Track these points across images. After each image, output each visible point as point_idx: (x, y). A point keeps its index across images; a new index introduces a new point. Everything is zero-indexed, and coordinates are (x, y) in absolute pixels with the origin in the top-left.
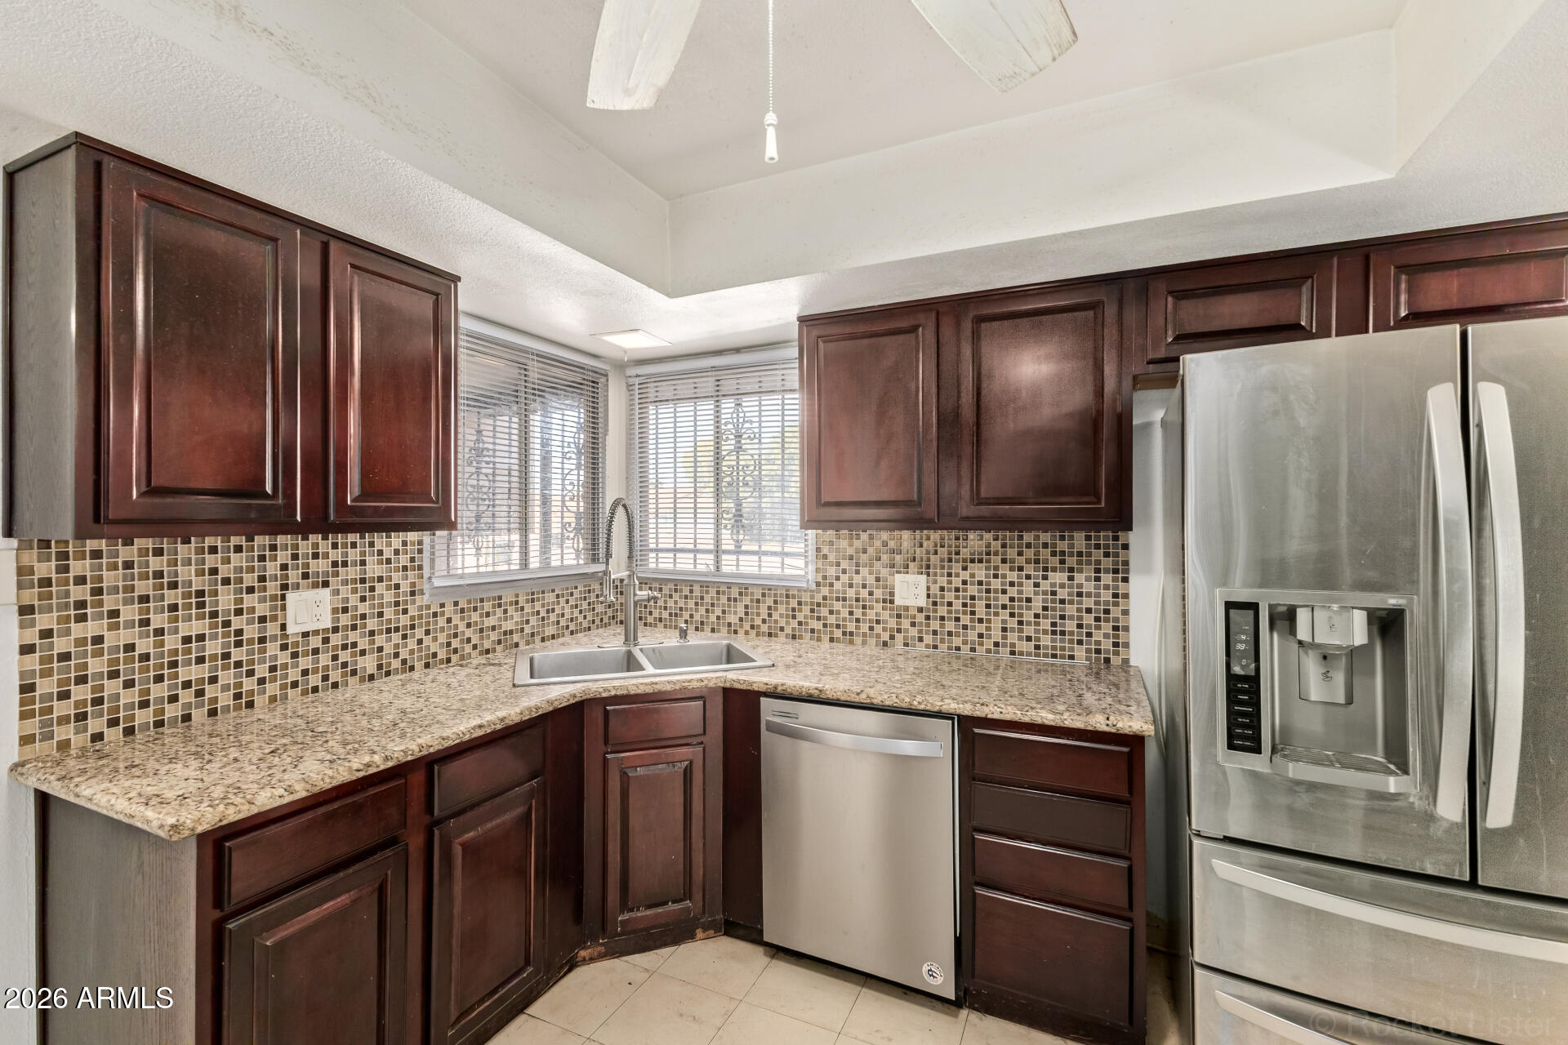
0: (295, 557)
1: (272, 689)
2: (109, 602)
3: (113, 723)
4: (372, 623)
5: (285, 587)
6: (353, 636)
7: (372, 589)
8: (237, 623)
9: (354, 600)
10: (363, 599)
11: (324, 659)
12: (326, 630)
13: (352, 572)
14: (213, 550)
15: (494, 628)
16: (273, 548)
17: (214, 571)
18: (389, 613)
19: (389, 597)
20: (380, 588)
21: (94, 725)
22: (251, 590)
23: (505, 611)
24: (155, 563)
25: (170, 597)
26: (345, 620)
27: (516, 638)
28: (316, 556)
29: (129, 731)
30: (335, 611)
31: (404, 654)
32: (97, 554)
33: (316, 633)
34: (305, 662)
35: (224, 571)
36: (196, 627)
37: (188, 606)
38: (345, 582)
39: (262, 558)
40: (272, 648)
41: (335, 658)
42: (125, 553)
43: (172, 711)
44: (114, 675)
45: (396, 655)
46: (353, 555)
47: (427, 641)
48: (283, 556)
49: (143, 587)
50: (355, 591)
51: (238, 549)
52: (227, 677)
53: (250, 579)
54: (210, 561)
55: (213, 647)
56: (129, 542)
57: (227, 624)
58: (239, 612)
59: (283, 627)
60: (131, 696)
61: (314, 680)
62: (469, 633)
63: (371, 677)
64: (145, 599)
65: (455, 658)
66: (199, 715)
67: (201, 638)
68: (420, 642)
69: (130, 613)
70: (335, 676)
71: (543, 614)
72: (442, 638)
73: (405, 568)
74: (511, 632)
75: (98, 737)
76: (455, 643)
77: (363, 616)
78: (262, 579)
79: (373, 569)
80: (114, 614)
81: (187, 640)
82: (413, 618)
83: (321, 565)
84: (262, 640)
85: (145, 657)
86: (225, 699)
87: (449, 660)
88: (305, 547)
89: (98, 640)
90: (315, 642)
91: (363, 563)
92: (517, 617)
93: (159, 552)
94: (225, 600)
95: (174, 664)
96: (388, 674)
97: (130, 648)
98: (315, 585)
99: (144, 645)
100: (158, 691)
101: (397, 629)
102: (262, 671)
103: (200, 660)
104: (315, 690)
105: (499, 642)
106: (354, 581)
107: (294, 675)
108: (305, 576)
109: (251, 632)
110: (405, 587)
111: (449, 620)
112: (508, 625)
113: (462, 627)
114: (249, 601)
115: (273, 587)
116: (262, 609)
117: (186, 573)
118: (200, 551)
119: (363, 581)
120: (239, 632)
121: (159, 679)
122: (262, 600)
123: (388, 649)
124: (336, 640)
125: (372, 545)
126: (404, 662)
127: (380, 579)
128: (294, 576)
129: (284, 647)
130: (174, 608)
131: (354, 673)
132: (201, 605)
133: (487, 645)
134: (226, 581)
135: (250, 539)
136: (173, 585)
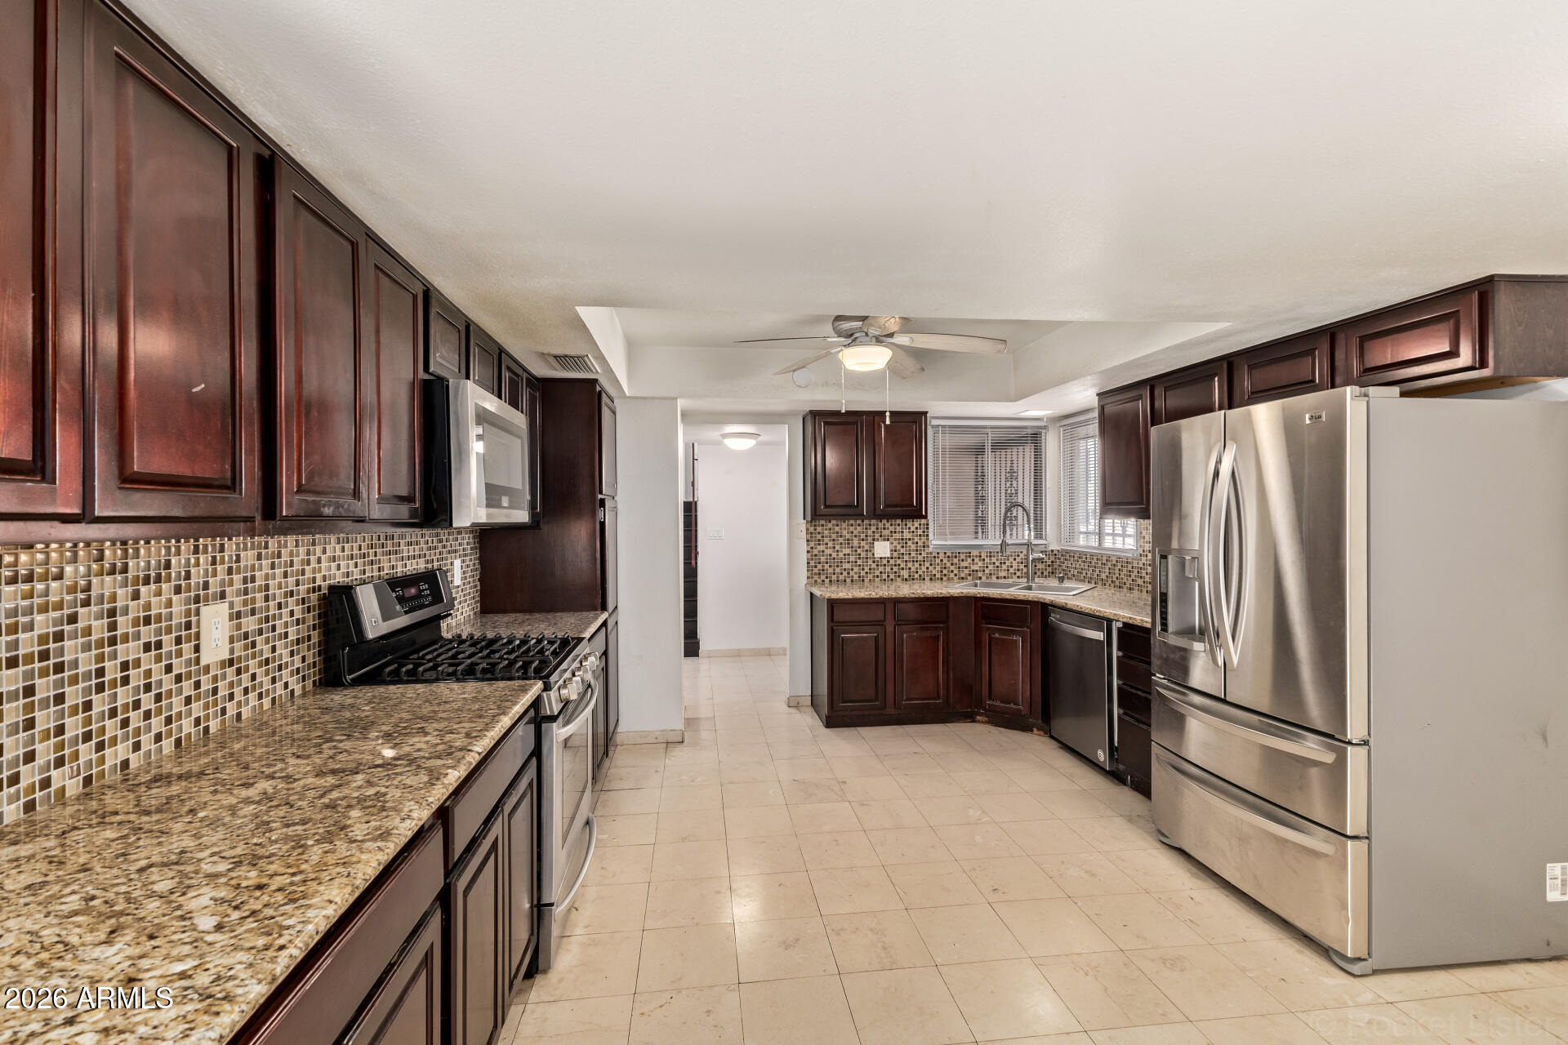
0: (877, 529)
1: (870, 576)
2: (826, 540)
3: (827, 578)
4: (906, 558)
5: (874, 540)
6: (899, 562)
7: (906, 543)
8: (859, 551)
9: (899, 547)
10: (903, 547)
11: (888, 569)
12: (888, 558)
13: (898, 536)
14: (852, 525)
15: (966, 568)
16: (870, 525)
17: (852, 532)
18: (913, 554)
19: (913, 547)
20: (910, 543)
21: (823, 577)
22: (863, 540)
23: (973, 560)
24: (837, 529)
25: (841, 540)
26: (895, 555)
27: (980, 574)
28: (884, 529)
29: (831, 581)
30: (891, 551)
31: (920, 572)
32: (823, 525)
33: (885, 558)
34: (881, 569)
35: (855, 532)
36: (847, 551)
37: (845, 544)
38: (895, 540)
39: (866, 529)
40: (870, 562)
41: (892, 569)
42: (830, 525)
43: (841, 578)
44: (827, 563)
45: (917, 572)
46: (899, 529)
47: (931, 568)
48: (873, 528)
49: (834, 536)
50: (899, 543)
51: (859, 525)
52: (856, 569)
53: (863, 536)
54: (852, 529)
55: (852, 558)
56: (830, 522)
57: (856, 551)
58: (860, 547)
59: (873, 554)
60: (831, 570)
61: (885, 576)
62: (952, 568)
63: (906, 580)
64: (834, 540)
65: (945, 578)
66: (848, 580)
67: (849, 555)
68: (928, 568)
69: (830, 544)
70: (892, 576)
71: (997, 564)
72: (938, 568)
73: (920, 535)
74: (977, 571)
75: (823, 581)
76: (945, 572)
77: (903, 554)
78: (866, 536)
79: (907, 535)
80: (827, 544)
81: (845, 555)
82: (924, 557)
83: (886, 532)
84: (867, 558)
85: (834, 559)
86: (856, 577)
87: (942, 579)
88: (881, 525)
89: (823, 551)
90: (885, 562)
91: (902, 532)
92: (980, 564)
93: (837, 525)
94: (856, 542)
95: (841, 562)
96: (913, 579)
97: (830, 555)
98: (884, 540)
99: (834, 555)
100: (838, 570)
101: (917, 561)
102: (867, 569)
103: (849, 562)
104: (885, 580)
105: (970, 575)
106: (899, 539)
107: (877, 573)
108: (881, 536)
109: (863, 555)
110: (920, 544)
111: (942, 561)
112: (975, 567)
113: (948, 564)
114: (863, 543)
115: (870, 539)
116: (867, 547)
117: (845, 533)
118: (848, 525)
119: (903, 539)
120: (860, 555)
121: (838, 566)
122: (867, 544)
123: (913, 569)
124: (892, 562)
125: (906, 525)
126: (920, 576)
127: (910, 539)
128: (877, 536)
129: (874, 562)
130: (841, 544)
131: (899, 576)
132: (849, 544)
133: (962, 575)
134: (856, 536)
135: (863, 521)
136: (841, 536)
